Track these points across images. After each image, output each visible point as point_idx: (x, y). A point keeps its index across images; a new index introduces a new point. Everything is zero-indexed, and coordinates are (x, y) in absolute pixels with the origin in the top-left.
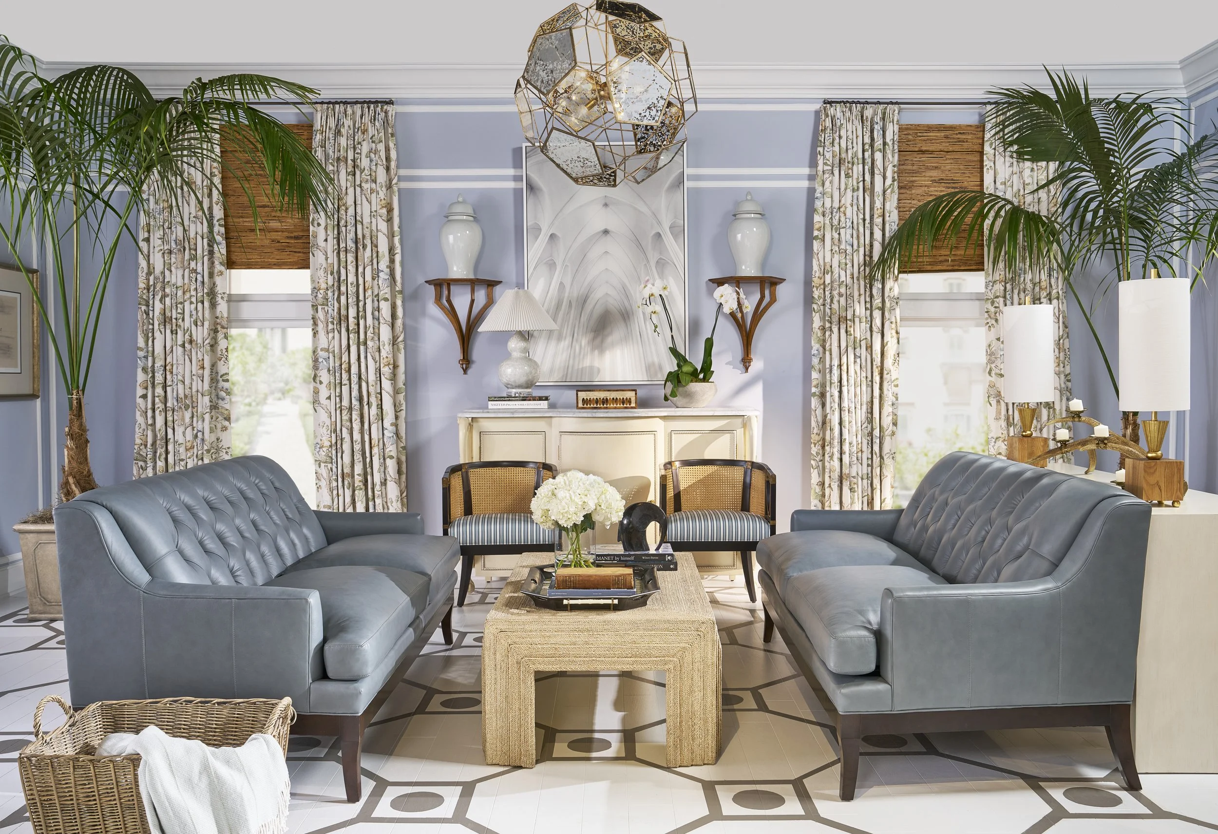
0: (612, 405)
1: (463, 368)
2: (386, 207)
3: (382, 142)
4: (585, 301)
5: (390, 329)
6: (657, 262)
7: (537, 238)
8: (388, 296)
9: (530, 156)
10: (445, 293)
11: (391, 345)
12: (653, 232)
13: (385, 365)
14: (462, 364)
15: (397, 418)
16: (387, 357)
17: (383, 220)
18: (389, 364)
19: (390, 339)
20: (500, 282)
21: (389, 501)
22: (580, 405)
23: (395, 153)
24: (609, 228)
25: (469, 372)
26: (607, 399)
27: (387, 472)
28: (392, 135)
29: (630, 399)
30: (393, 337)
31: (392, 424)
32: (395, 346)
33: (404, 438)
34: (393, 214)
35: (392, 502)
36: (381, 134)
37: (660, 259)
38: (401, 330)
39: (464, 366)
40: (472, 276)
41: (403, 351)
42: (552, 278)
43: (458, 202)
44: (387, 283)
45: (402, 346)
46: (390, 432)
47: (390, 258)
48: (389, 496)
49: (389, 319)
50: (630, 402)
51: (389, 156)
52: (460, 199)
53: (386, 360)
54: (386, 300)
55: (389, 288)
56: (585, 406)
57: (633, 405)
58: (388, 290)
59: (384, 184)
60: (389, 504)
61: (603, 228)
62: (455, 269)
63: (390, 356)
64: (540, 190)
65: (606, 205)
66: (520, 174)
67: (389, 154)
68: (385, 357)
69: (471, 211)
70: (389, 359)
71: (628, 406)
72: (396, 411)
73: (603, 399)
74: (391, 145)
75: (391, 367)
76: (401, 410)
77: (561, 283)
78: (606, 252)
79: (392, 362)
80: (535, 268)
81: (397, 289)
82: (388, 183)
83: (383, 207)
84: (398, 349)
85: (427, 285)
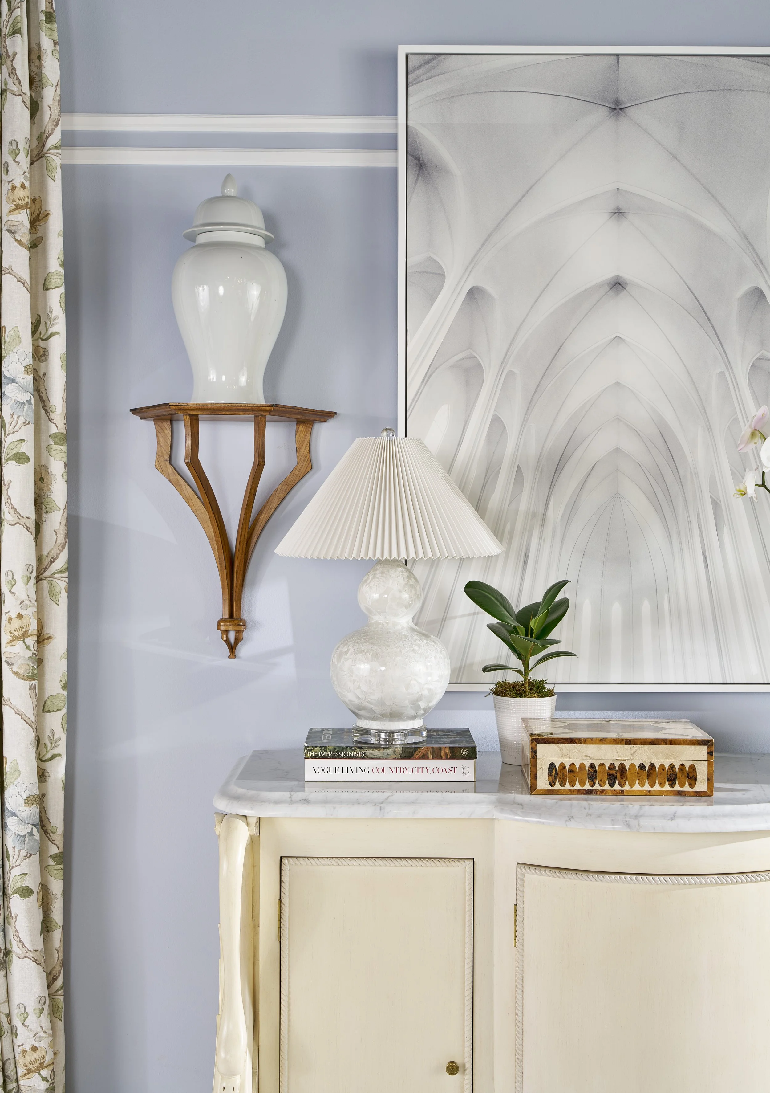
0: (637, 787)
1: (227, 642)
2: (26, 207)
3: (19, 31)
4: (558, 469)
5: (30, 538)
6: (753, 365)
7: (432, 297)
8: (28, 449)
9: (418, 81)
10: (183, 443)
11: (33, 581)
12: (745, 287)
13: (15, 638)
14: (227, 632)
15: (42, 776)
16: (20, 616)
17: (19, 242)
18: (25, 635)
19: (28, 566)
20: (332, 415)
21: (15, 1013)
22: (543, 782)
23: (57, 65)
24: (626, 275)
25: (244, 650)
26: (622, 766)
27: (11, 932)
28: (50, 17)
29: (693, 768)
30: (39, 559)
31: (29, 801)
32: (45, 584)
33: (60, 830)
34: (46, 231)
35: (25, 1015)
36: (17, 12)
37: (761, 358)
38: (61, 539)
39: (232, 636)
40: (259, 398)
41: (63, 598)
42: (470, 407)
43: (225, 198)
44: (28, 412)
45: (61, 584)
46: (23, 822)
47: (36, 349)
48: (17, 998)
49: (29, 511)
50: (692, 777)
51: (40, 74)
52: (231, 191)
53: (16, 623)
54: (21, 458)
55: (31, 427)
56: (557, 786)
57: (702, 786)
58: (27, 433)
59: (23, 145)
60: (17, 1021)
61: (608, 274)
62: (213, 377)
63: (30, 612)
64: (442, 169)
65: (618, 213)
66: (391, 131)
67: (40, 67)
68: (13, 614)
69: (258, 221)
70: (25, 621)
71: (687, 788)
72: (41, 759)
73: (612, 767)
74: (46, 43)
75: (31, 641)
76: (53, 757)
77: (496, 420)
78: (618, 339)
79: (33, 628)
80: (426, 380)
81: (54, 430)
82: (35, 143)
83: (18, 207)
84: (53, 593)
85: (137, 418)
